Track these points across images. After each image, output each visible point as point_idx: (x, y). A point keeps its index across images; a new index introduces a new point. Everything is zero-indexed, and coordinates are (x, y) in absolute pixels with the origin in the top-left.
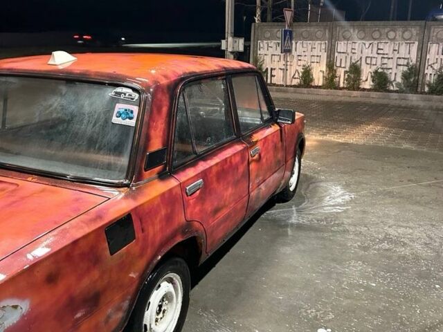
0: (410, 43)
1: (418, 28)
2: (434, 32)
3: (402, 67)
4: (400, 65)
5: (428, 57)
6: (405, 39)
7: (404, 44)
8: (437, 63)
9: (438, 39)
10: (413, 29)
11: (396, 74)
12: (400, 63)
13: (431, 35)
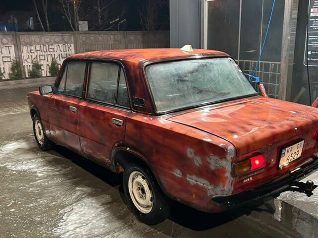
0: (8, 47)
1: (11, 36)
2: (22, 39)
3: (7, 63)
4: (5, 62)
5: (23, 55)
6: (4, 44)
7: (5, 48)
8: (29, 58)
9: (26, 43)
10: (8, 37)
11: (4, 68)
12: (5, 61)
13: (21, 40)
